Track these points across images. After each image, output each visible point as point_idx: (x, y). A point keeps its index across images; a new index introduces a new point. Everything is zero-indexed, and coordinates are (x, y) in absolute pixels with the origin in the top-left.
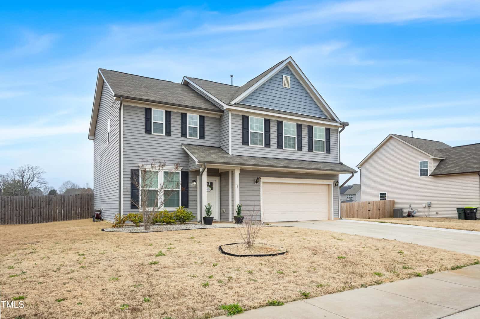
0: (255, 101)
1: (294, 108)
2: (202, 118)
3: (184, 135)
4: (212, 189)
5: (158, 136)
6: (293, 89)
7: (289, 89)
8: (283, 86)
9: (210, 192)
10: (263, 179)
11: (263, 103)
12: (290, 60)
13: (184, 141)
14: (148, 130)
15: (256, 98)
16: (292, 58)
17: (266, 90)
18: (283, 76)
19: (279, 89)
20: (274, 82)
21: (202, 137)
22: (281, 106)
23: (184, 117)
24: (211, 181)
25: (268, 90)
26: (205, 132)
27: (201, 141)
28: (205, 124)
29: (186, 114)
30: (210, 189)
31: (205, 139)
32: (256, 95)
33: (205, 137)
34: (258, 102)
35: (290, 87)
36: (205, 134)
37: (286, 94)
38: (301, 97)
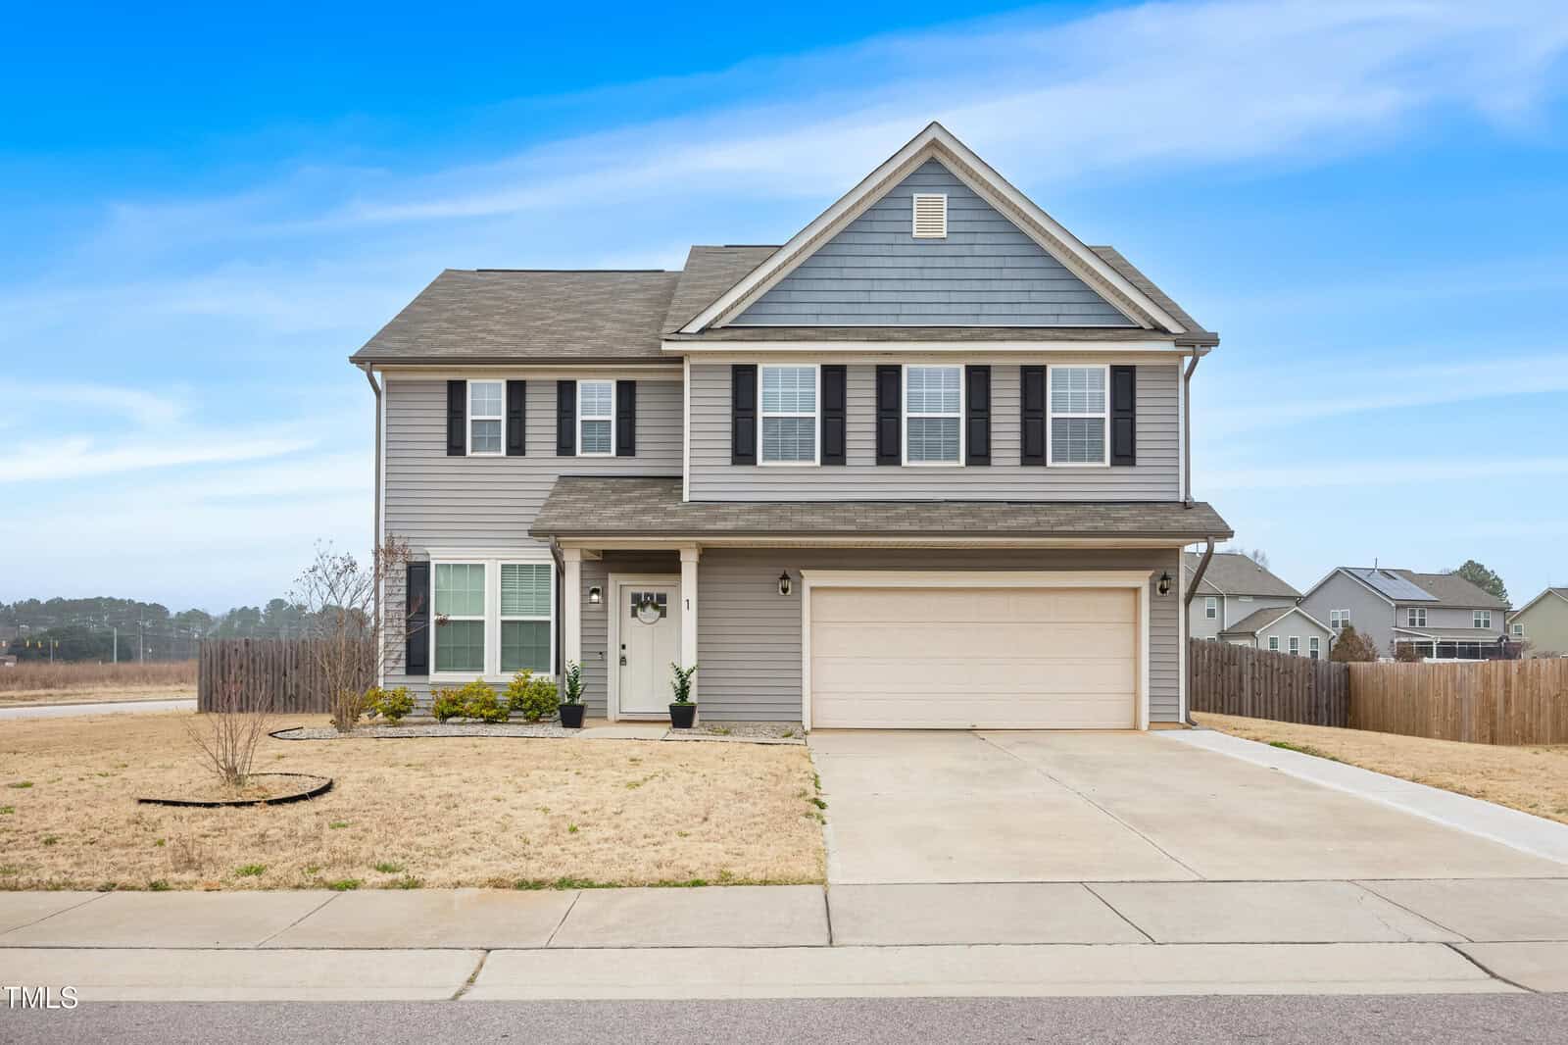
0: (796, 309)
1: (967, 309)
2: (626, 391)
3: (565, 447)
4: (663, 614)
5: (487, 458)
6: (960, 239)
7: (940, 242)
8: (915, 234)
9: (656, 624)
10: (811, 579)
11: (826, 309)
12: (934, 133)
13: (568, 466)
14: (456, 447)
15: (795, 296)
16: (941, 126)
17: (839, 262)
18: (912, 198)
19: (898, 250)
20: (877, 227)
21: (627, 447)
22: (906, 309)
23: (566, 392)
24: (662, 591)
25: (850, 262)
26: (638, 431)
27: (625, 461)
28: (639, 407)
29: (573, 383)
30: (658, 613)
31: (639, 454)
32: (797, 285)
33: (638, 447)
34: (805, 309)
35: (944, 235)
36: (638, 439)
37: (929, 262)
38: (999, 262)
